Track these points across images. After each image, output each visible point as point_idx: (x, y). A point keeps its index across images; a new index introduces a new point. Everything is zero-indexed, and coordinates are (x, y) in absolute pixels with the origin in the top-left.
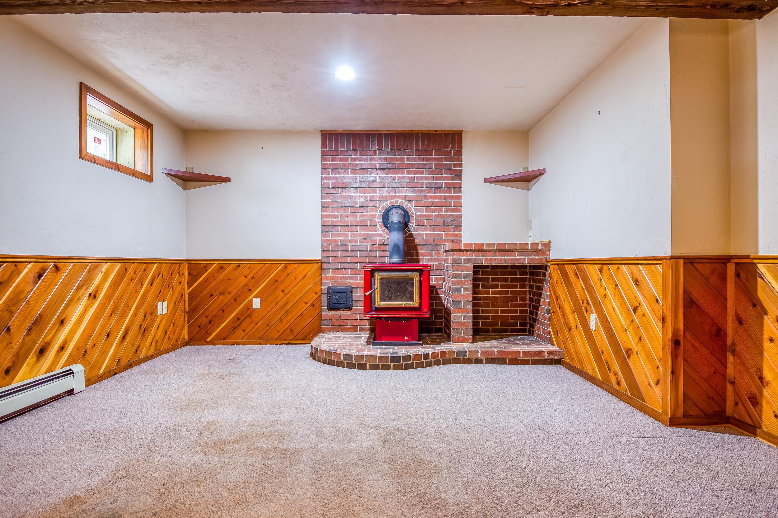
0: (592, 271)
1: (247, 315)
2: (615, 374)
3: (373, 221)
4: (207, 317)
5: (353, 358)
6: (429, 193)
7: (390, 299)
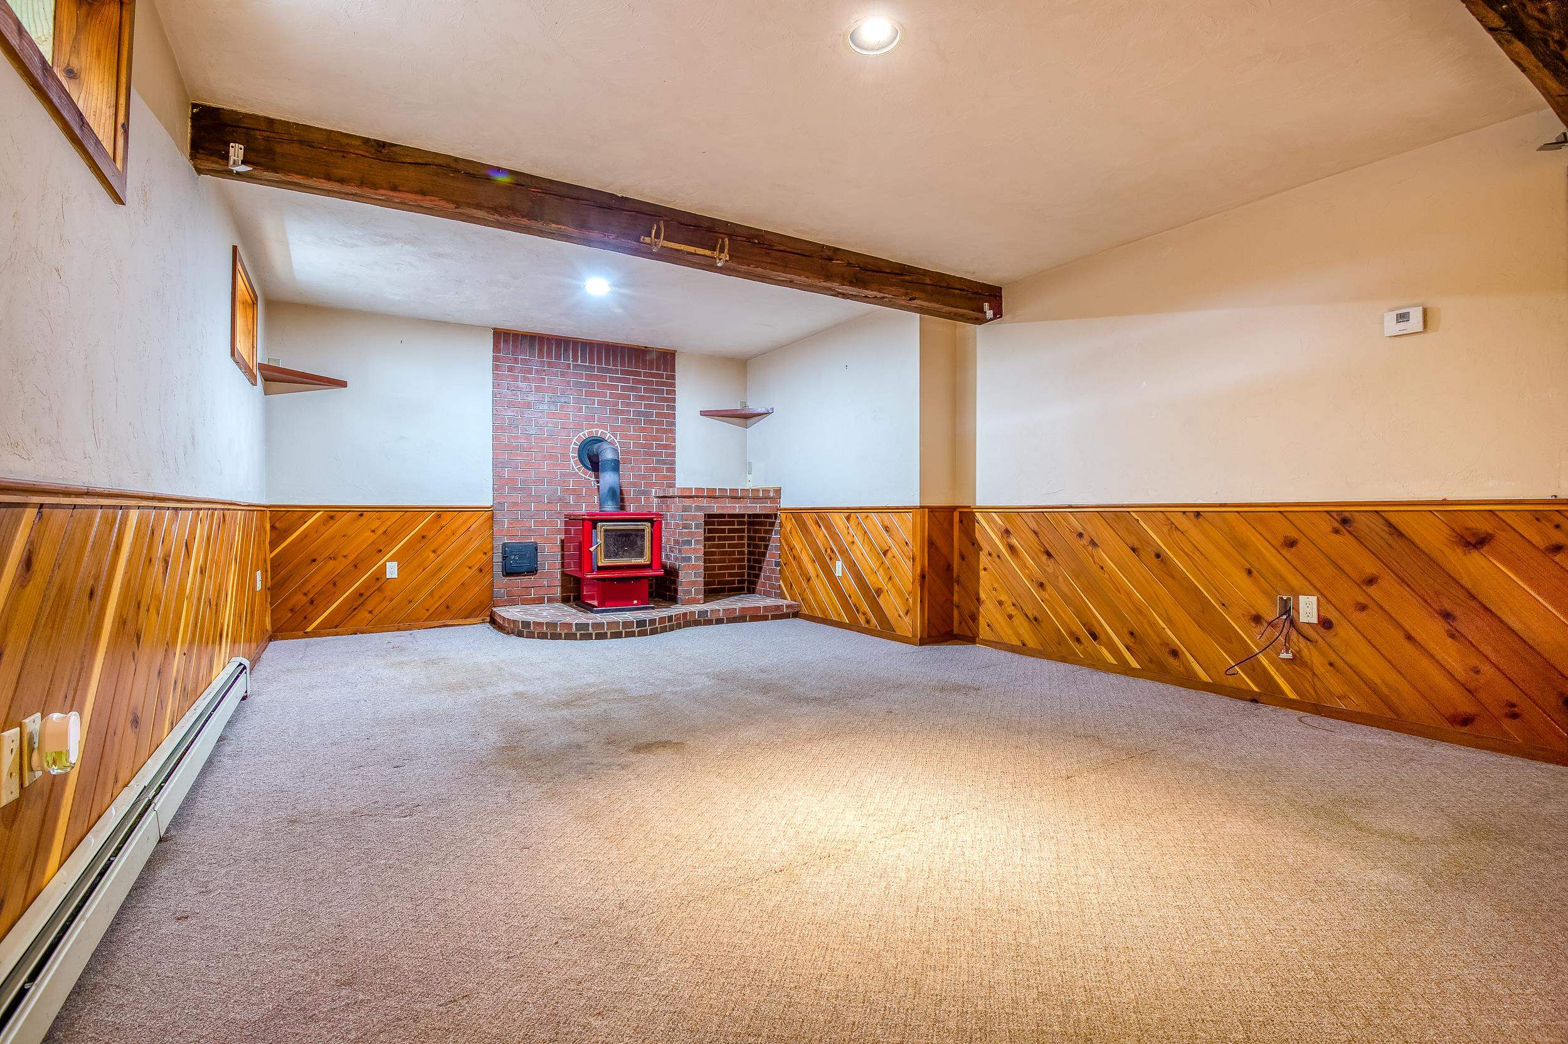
0: (838, 520)
1: (375, 588)
2: (864, 614)
3: (565, 457)
4: (305, 594)
5: (590, 627)
6: (637, 423)
7: (616, 555)
